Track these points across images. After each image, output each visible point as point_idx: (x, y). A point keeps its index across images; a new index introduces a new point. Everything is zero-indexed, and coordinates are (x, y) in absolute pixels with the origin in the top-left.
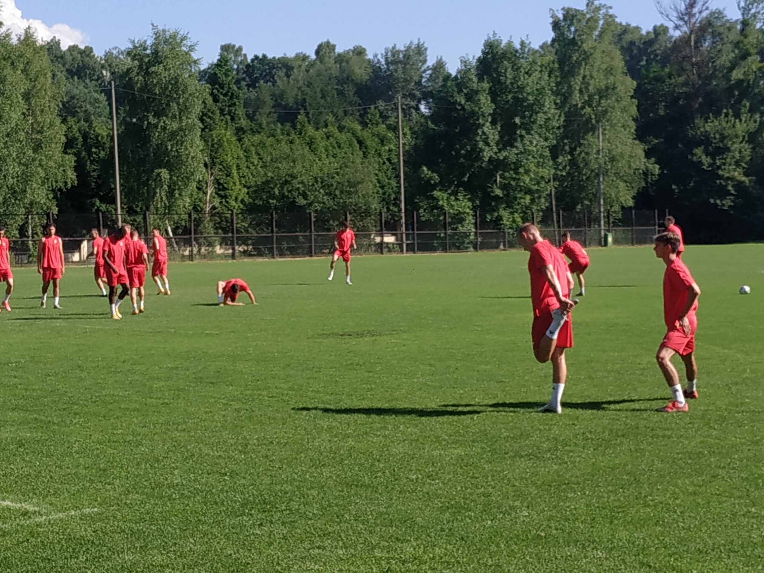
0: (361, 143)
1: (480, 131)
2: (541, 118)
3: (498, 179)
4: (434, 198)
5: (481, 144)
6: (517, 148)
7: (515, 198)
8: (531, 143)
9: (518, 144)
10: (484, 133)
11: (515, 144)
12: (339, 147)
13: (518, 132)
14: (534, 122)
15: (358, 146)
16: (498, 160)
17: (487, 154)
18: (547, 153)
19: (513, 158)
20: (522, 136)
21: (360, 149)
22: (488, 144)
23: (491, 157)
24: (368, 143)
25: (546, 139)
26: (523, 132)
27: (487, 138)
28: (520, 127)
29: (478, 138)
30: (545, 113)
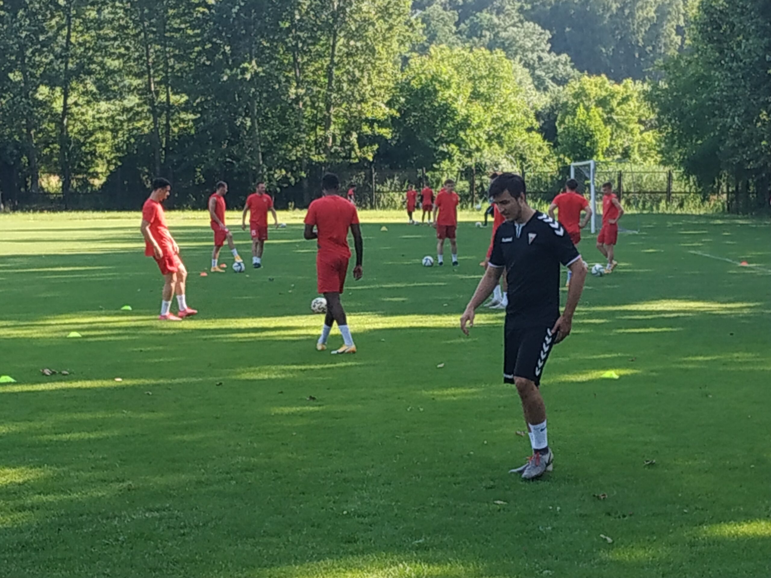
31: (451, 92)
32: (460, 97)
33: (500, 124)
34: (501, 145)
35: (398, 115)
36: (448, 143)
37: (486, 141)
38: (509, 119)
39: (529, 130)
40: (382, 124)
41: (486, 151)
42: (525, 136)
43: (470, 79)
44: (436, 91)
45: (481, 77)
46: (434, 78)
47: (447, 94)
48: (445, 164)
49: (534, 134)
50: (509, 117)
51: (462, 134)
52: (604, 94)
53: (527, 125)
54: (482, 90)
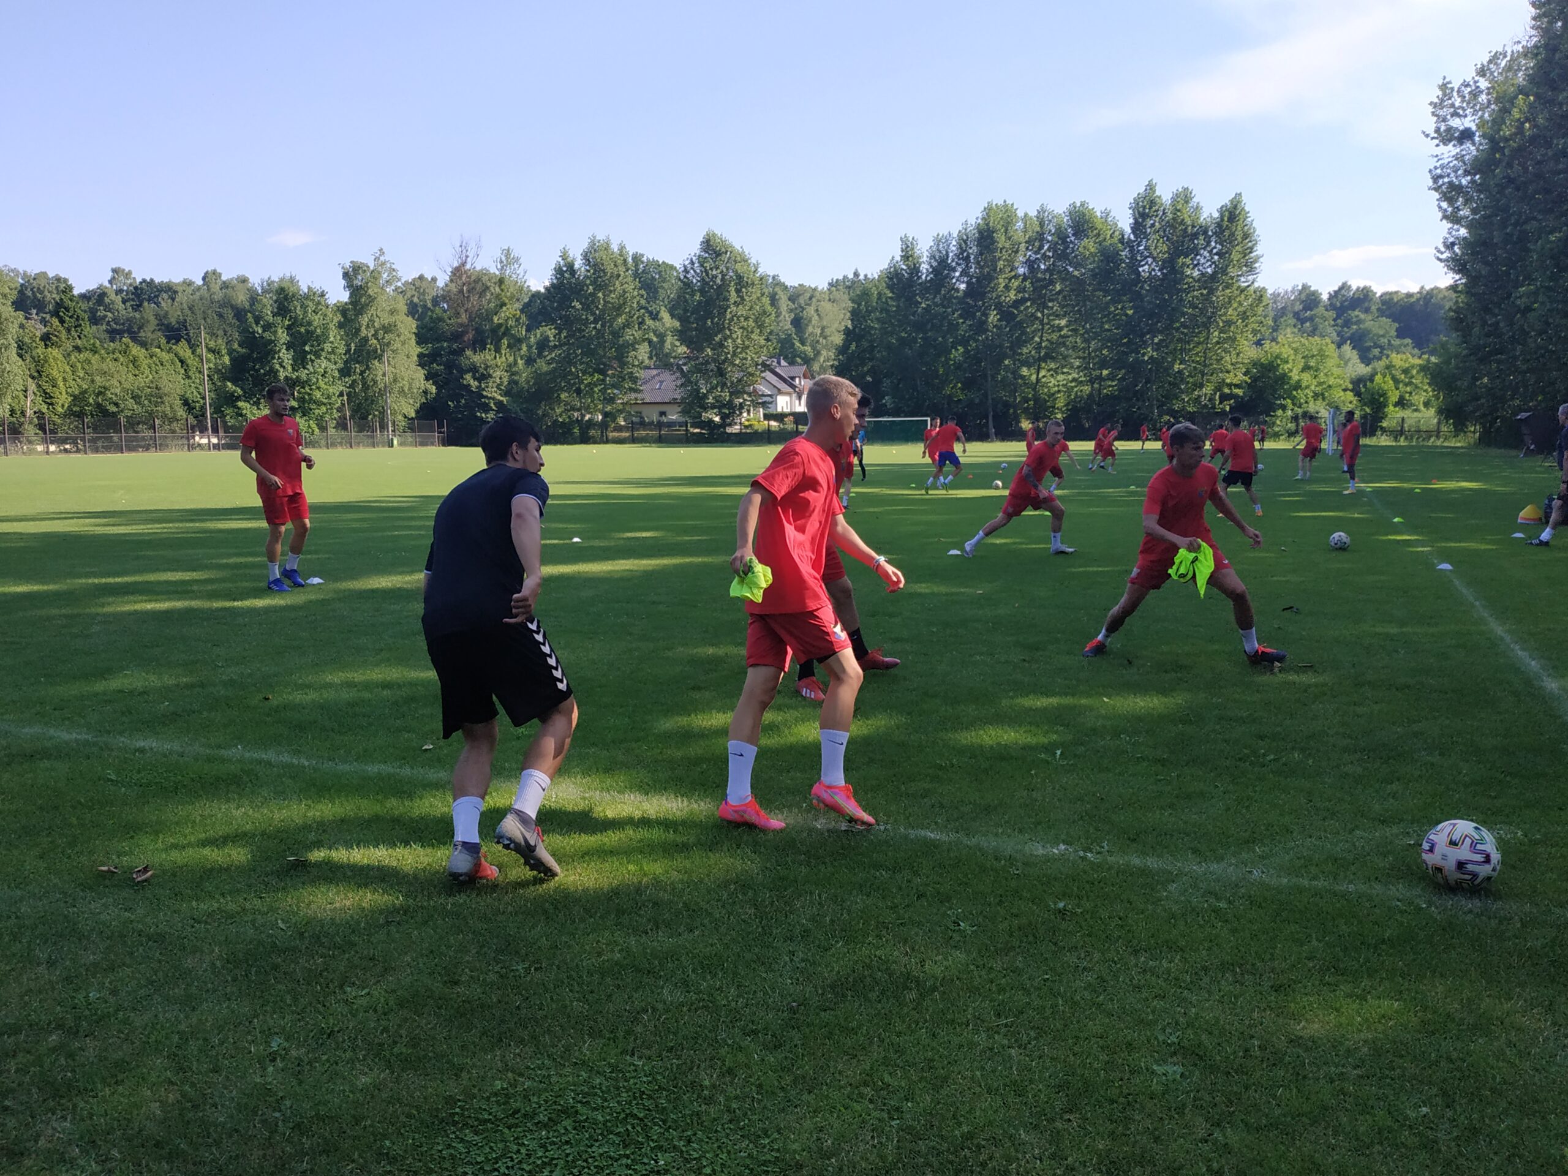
0: (182, 362)
1: (277, 356)
2: (327, 347)
3: (296, 394)
4: (239, 408)
5: (277, 366)
6: (308, 369)
7: (311, 409)
8: (320, 366)
9: (309, 367)
10: (279, 358)
11: (308, 367)
12: (162, 365)
13: (308, 357)
14: (323, 350)
15: (180, 364)
16: (291, 379)
17: (282, 375)
18: (337, 374)
19: (304, 377)
20: (312, 361)
21: (182, 367)
22: (282, 366)
23: (286, 376)
24: (189, 362)
25: (335, 363)
26: (313, 358)
27: (283, 361)
28: (309, 353)
29: (275, 361)
30: (332, 342)
31: (1289, 366)
32: (1294, 369)
33: (1324, 386)
34: (1324, 399)
35: (1249, 381)
36: (1284, 399)
37: (1313, 397)
38: (1331, 383)
39: (1345, 390)
40: (1237, 386)
41: (1311, 404)
42: (1342, 393)
43: (1303, 358)
44: (1279, 365)
45: (1313, 356)
46: (1277, 357)
47: (1286, 367)
48: (1280, 412)
49: (1348, 392)
50: (1331, 381)
51: (1294, 393)
52: (1407, 365)
53: (1344, 387)
54: (1312, 364)
